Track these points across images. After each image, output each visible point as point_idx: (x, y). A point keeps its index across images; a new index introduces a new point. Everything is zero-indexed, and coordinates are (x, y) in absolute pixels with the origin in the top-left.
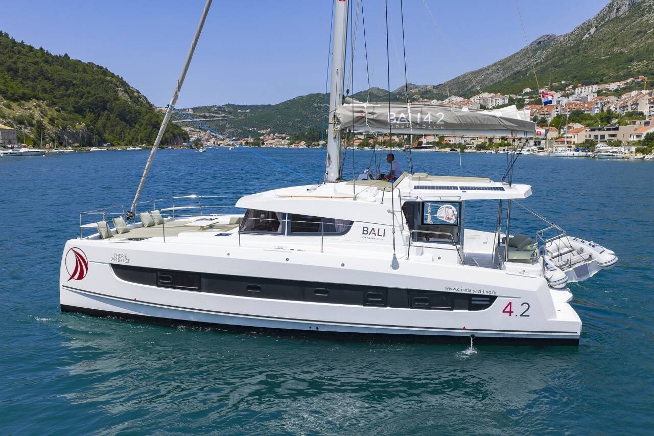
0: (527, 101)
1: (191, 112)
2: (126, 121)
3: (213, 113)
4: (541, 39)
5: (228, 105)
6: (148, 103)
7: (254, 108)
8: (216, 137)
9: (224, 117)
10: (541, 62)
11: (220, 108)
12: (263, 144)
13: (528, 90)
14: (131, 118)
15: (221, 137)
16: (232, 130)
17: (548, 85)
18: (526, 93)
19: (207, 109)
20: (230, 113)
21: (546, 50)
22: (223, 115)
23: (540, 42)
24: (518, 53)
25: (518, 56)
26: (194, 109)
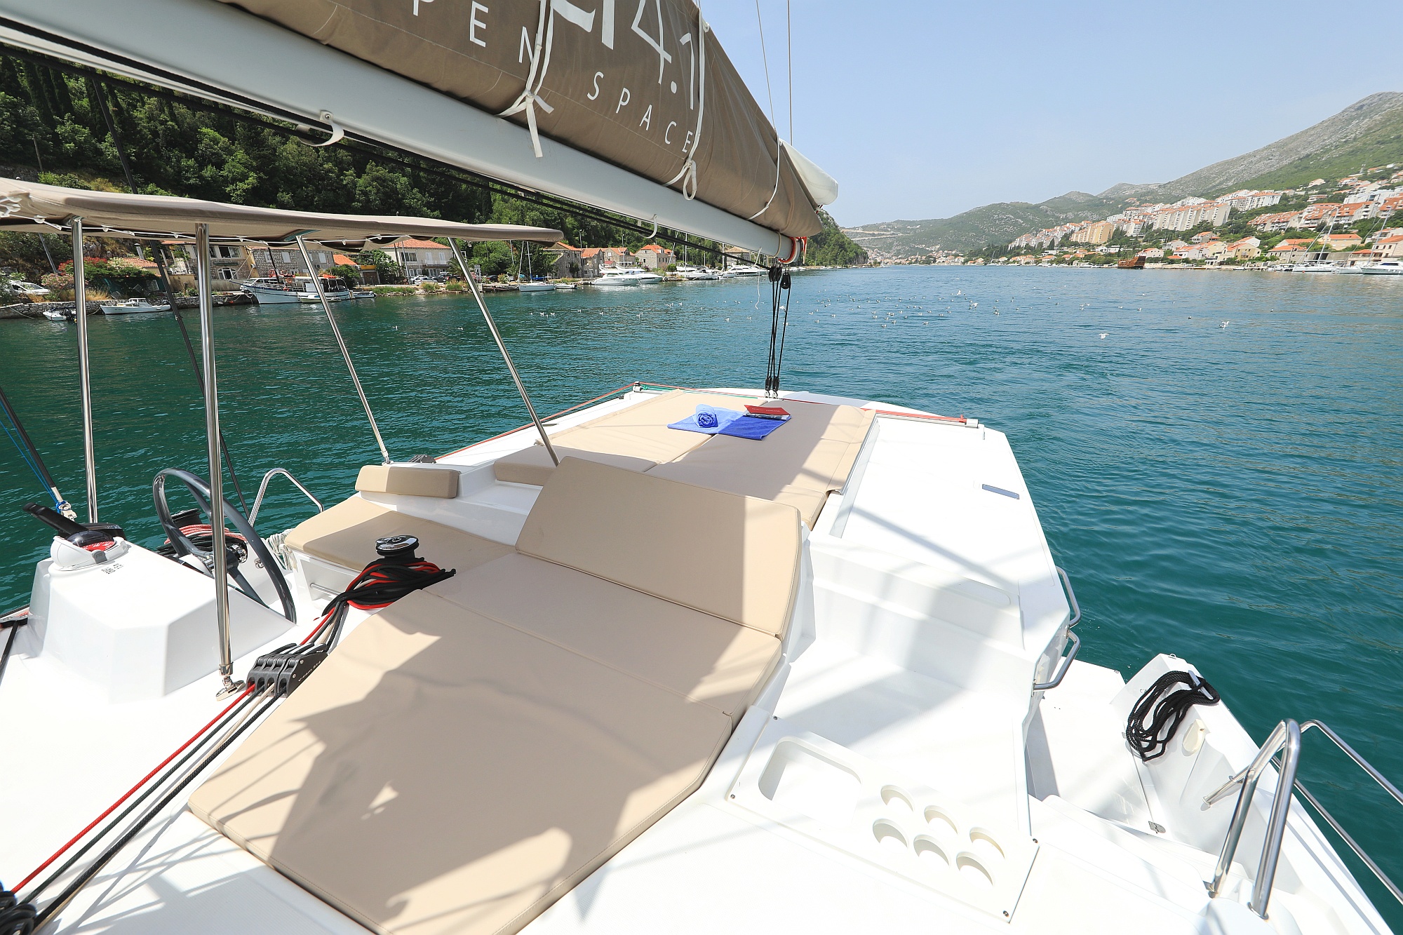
0: (1313, 198)
1: (860, 231)
2: (817, 242)
3: (882, 230)
4: (1364, 103)
5: (897, 222)
6: (834, 224)
7: (924, 224)
8: (882, 255)
9: (893, 234)
10: (1355, 139)
11: (889, 225)
12: (935, 261)
13: (1320, 182)
14: (821, 239)
15: (888, 255)
16: (899, 248)
17: (1358, 172)
18: (1315, 187)
19: (876, 227)
20: (899, 230)
21: (1371, 118)
22: (892, 232)
23: (1362, 107)
24: (1314, 128)
25: (1312, 132)
26: (864, 228)
